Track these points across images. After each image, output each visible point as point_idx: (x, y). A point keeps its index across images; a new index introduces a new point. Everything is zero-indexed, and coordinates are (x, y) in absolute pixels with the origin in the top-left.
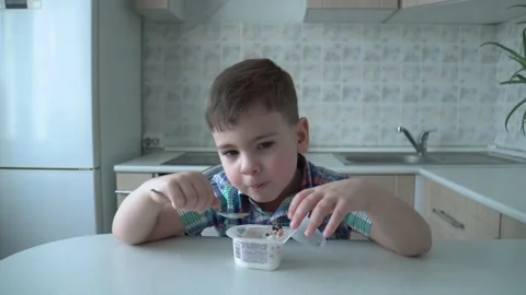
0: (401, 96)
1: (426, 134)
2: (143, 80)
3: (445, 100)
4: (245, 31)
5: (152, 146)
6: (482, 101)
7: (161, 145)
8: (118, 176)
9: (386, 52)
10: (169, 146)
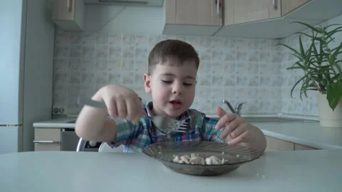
0: (224, 82)
1: (241, 105)
2: (54, 69)
3: (251, 85)
4: (124, 39)
5: (59, 113)
6: (274, 85)
7: (65, 113)
8: (36, 129)
9: (214, 54)
10: (71, 114)
